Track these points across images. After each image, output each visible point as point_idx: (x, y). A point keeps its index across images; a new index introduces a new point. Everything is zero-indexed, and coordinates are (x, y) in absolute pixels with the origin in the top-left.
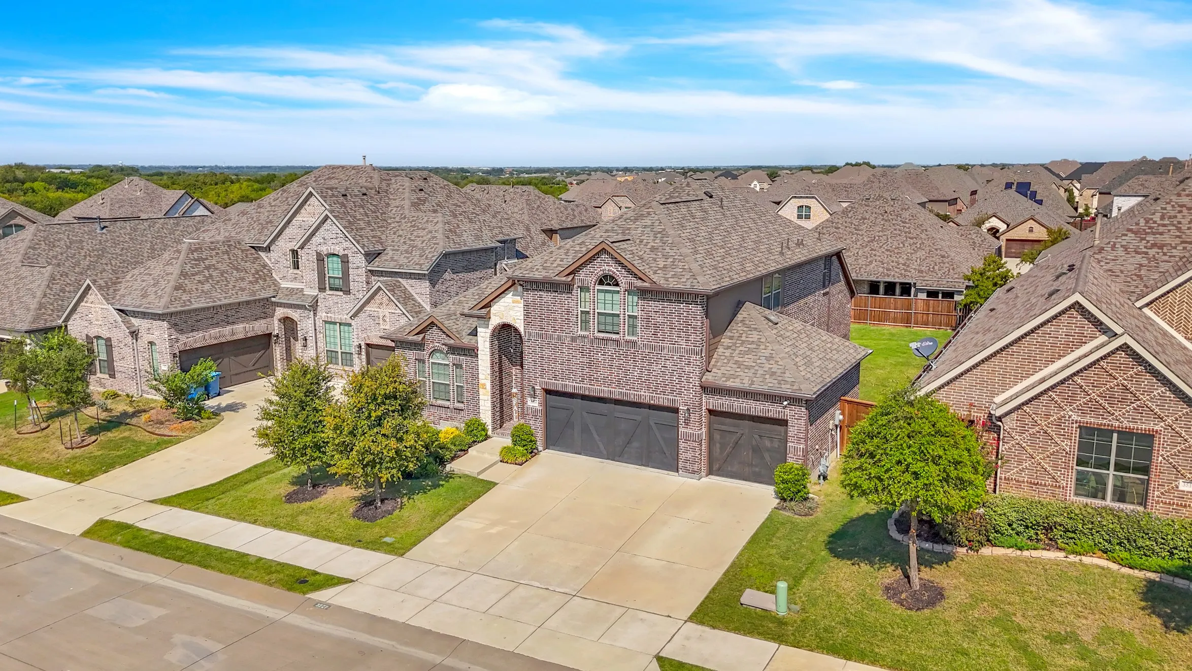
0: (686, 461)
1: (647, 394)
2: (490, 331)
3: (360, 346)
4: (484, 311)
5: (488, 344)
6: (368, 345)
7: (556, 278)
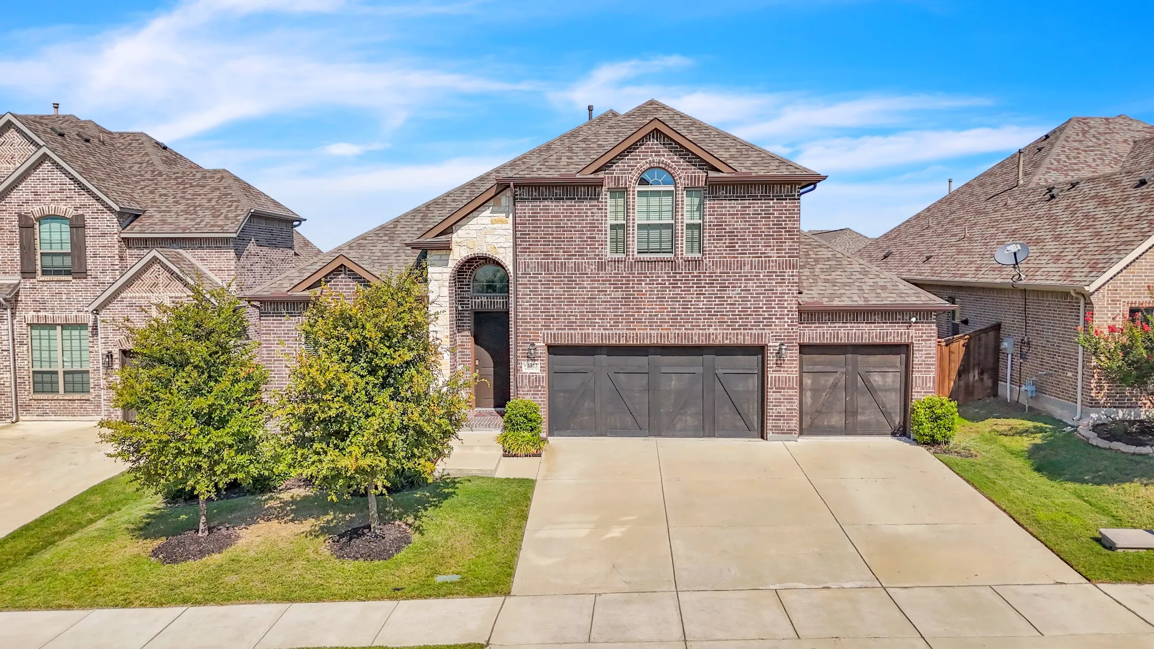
0: (779, 417)
1: (718, 332)
2: (450, 270)
3: (110, 355)
4: (443, 238)
5: (445, 291)
6: (124, 352)
7: (578, 176)
